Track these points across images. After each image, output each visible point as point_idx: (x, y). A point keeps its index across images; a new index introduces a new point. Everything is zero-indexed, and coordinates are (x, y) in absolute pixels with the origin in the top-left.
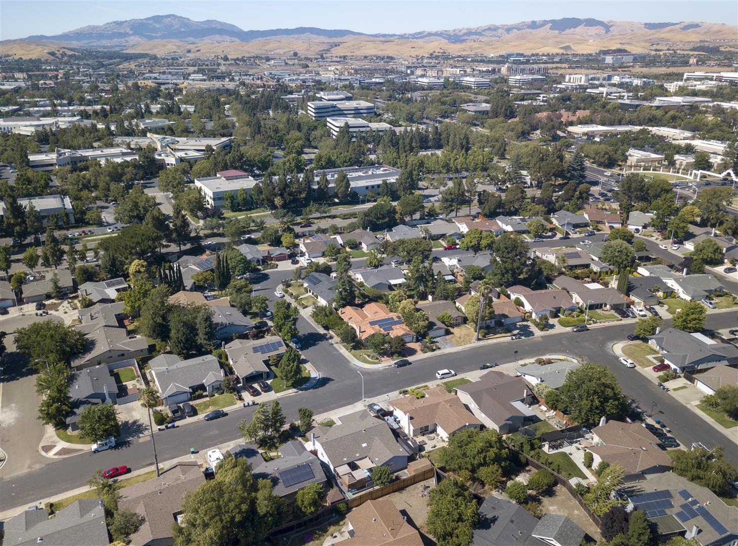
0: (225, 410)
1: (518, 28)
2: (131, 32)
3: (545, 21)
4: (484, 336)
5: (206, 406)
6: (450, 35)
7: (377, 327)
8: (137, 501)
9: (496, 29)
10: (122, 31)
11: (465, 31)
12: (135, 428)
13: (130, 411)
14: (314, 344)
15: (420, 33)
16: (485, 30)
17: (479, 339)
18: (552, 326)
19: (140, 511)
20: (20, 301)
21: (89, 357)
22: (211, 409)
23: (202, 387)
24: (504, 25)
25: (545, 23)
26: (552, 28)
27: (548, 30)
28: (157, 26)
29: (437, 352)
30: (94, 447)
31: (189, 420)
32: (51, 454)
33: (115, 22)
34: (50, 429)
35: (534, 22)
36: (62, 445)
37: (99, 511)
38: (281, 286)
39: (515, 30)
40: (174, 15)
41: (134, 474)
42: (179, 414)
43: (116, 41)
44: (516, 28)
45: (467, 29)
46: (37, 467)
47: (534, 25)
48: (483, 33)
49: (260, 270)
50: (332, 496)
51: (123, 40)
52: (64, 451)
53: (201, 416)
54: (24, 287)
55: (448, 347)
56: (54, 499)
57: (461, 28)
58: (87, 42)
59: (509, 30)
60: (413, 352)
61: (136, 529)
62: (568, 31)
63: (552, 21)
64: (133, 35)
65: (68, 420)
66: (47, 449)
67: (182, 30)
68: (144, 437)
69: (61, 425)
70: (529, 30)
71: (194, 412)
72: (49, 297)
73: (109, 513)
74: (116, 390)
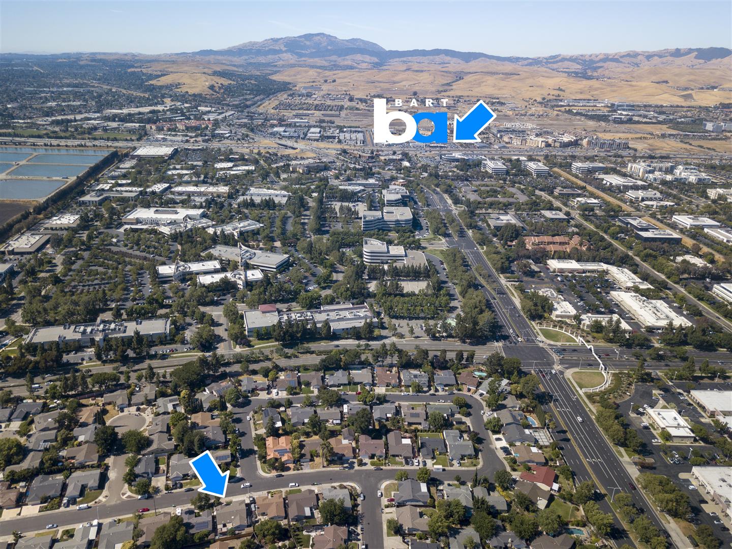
0: (193, 488)
1: (660, 55)
2: (284, 49)
3: (690, 49)
4: (328, 465)
5: (187, 484)
6: (585, 61)
7: (277, 453)
8: (145, 525)
9: (635, 55)
10: (277, 48)
11: (601, 57)
12: (157, 490)
13: (158, 481)
14: (248, 457)
15: (554, 57)
16: (622, 57)
17: (324, 467)
18: (366, 464)
19: (145, 530)
20: (130, 405)
21: (149, 450)
22: (188, 487)
23: (187, 475)
24: (645, 52)
25: (690, 51)
26: (696, 57)
27: (692, 59)
28: (308, 43)
29: (300, 472)
30: (139, 497)
31: (178, 490)
32: (124, 497)
33: (272, 39)
34: (126, 485)
35: (678, 50)
36: (129, 493)
37: (132, 526)
38: (252, 413)
39: (656, 58)
40: (323, 34)
41: (150, 512)
42: (175, 486)
43: (270, 57)
44: (657, 55)
45: (605, 55)
46: (118, 502)
47: (677, 53)
48: (621, 60)
49: (248, 397)
50: (211, 536)
51: (277, 56)
52: (129, 497)
53: (183, 489)
54: (133, 397)
55: (307, 469)
56: (120, 517)
57: (598, 53)
58: (247, 57)
59: (649, 57)
60: (288, 469)
61: (141, 536)
62: (714, 61)
63: (698, 50)
64: (286, 52)
65: (133, 483)
66: (123, 494)
67: (329, 48)
68: (159, 496)
69: (130, 484)
70: (671, 58)
71: (181, 487)
72: (142, 404)
73: (135, 528)
74: (154, 471)
